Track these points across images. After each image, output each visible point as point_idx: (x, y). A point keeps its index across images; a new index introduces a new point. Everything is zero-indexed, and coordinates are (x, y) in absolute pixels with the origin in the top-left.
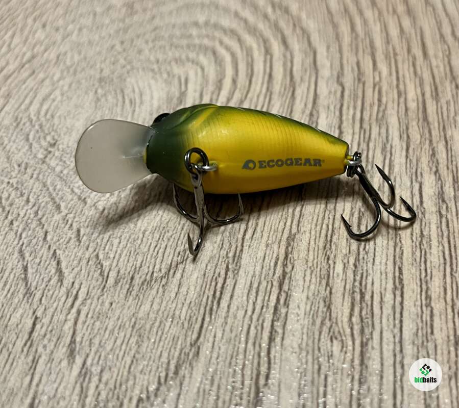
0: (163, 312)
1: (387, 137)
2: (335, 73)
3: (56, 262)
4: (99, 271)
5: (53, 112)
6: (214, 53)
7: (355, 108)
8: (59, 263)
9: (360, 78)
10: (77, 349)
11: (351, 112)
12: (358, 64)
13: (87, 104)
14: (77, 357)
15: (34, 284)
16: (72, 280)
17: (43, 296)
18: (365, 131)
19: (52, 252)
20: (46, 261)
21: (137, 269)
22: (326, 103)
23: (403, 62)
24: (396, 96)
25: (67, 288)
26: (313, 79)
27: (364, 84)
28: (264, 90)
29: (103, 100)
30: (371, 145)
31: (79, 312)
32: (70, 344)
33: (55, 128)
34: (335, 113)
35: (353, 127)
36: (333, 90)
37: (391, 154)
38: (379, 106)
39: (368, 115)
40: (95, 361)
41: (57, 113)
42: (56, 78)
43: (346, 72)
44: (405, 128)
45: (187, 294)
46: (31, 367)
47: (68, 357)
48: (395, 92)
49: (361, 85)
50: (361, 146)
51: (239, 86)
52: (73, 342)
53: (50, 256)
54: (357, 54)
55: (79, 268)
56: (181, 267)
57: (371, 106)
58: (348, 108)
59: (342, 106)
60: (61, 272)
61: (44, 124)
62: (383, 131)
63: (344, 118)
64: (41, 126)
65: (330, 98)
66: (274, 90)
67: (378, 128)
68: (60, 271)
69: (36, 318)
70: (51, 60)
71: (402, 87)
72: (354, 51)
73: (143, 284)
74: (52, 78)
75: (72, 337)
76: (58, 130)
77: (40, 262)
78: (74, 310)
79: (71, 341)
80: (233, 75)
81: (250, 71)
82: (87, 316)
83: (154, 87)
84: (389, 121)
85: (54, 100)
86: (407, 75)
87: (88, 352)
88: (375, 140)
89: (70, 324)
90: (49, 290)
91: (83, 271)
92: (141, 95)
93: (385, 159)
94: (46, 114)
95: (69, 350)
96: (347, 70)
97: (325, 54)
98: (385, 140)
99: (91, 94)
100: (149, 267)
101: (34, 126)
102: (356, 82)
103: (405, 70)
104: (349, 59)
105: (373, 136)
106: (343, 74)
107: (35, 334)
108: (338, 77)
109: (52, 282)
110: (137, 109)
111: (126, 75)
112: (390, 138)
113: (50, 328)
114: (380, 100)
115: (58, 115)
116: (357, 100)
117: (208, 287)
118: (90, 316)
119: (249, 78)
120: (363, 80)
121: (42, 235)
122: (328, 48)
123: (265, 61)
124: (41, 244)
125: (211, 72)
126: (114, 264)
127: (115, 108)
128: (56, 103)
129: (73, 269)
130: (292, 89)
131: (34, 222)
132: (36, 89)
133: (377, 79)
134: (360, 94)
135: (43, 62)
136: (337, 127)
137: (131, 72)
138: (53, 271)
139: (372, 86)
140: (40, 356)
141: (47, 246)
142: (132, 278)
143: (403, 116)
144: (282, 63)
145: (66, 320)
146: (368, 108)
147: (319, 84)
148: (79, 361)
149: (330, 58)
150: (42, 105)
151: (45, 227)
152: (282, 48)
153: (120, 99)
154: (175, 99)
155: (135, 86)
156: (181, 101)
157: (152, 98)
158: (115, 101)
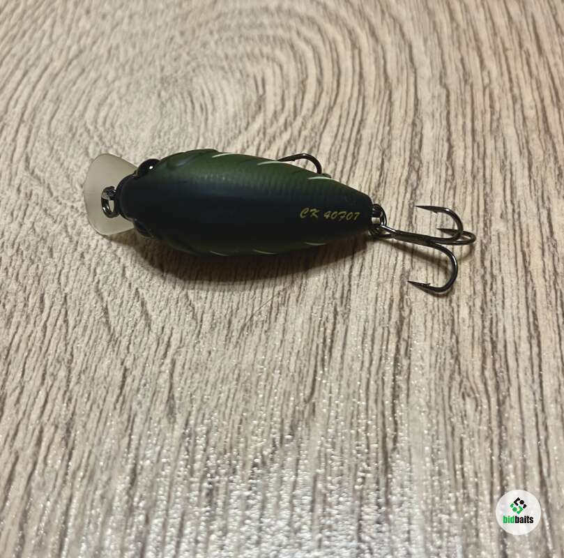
0: (269, 363)
1: (505, 153)
2: (437, 73)
3: (140, 302)
4: (191, 313)
5: (113, 120)
6: (292, 47)
7: (464, 116)
8: (143, 304)
9: (466, 78)
10: (177, 406)
11: (460, 122)
12: (462, 60)
13: (151, 110)
14: (178, 416)
15: (118, 329)
16: (161, 325)
17: (130, 343)
18: (478, 144)
19: (134, 292)
20: (128, 302)
21: (234, 311)
22: (429, 110)
23: (515, 58)
24: (510, 102)
25: (156, 333)
26: (412, 80)
27: (472, 86)
28: (355, 94)
29: (169, 105)
30: (488, 162)
31: (173, 363)
32: (168, 400)
33: (117, 139)
34: (441, 122)
35: (464, 140)
36: (436, 94)
37: (511, 174)
38: (492, 114)
39: (481, 126)
40: (199, 421)
41: (116, 121)
42: (110, 78)
43: (449, 71)
44: (524, 141)
45: (293, 342)
46: (127, 427)
47: (168, 415)
48: (509, 96)
49: (468, 88)
50: (476, 164)
51: (325, 89)
52: (171, 397)
53: (132, 296)
54: (459, 48)
55: (167, 311)
56: (283, 309)
57: (483, 113)
58: (456, 116)
59: (449, 113)
60: (147, 314)
61: (104, 134)
62: (500, 144)
63: (453, 128)
64: (101, 138)
65: (433, 103)
66: (366, 93)
67: (493, 141)
68: (145, 314)
69: (126, 370)
70: (102, 56)
71: (516, 91)
72: (457, 45)
73: (243, 329)
74: (106, 78)
75: (170, 392)
76: (122, 143)
77: (122, 302)
78: (168, 361)
79: (169, 397)
80: (317, 74)
81: (336, 69)
82: (183, 368)
83: (226, 90)
84: (505, 133)
85: (111, 105)
86: (521, 76)
87: (189, 409)
88: (492, 155)
89: (165, 376)
90: (136, 337)
91: (173, 314)
92: (213, 100)
93: (505, 180)
94: (104, 123)
95: (167, 408)
96: (450, 69)
97: (423, 48)
98: (503, 157)
99: (154, 97)
100: (247, 309)
101: (92, 138)
102: (463, 84)
103: (519, 70)
104: (452, 54)
105: (488, 152)
106: (445, 74)
107: (127, 389)
108: (441, 78)
109: (138, 327)
110: (210, 117)
111: (192, 74)
112: (508, 153)
113: (143, 381)
114: (492, 107)
115: (118, 123)
116: (465, 108)
117: (316, 333)
118: (186, 367)
119: (336, 78)
120: (470, 81)
121: (120, 270)
122: (425, 40)
123: (353, 58)
124: (119, 281)
125: (292, 71)
126: (207, 305)
127: (184, 115)
128: (114, 108)
129: (161, 312)
130: (388, 92)
131: (108, 255)
132: (90, 92)
133: (487, 81)
134: (468, 99)
135: (93, 57)
136: (445, 139)
137: (197, 71)
138: (138, 314)
139: (481, 88)
140: (135, 415)
141: (127, 284)
142: (230, 322)
143: (522, 127)
144: (372, 59)
145: (160, 372)
146: (480, 117)
147: (419, 86)
148: (180, 420)
149: (428, 53)
150: (98, 111)
151: (122, 260)
152: (371, 41)
153: (189, 104)
154: (253, 104)
155: (204, 88)
156: (260, 107)
157: (226, 103)
158: (182, 106)
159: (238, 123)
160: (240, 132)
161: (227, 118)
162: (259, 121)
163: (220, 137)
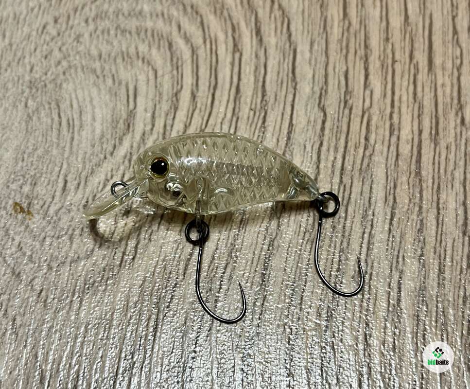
110: (76, 136)
153: (56, 118)
154: (121, 121)
155: (73, 96)
156: (129, 126)
157: (94, 119)
158: (49, 121)
159: (105, 146)
160: (105, 158)
161: (93, 139)
162: (126, 144)
163: (84, 162)
